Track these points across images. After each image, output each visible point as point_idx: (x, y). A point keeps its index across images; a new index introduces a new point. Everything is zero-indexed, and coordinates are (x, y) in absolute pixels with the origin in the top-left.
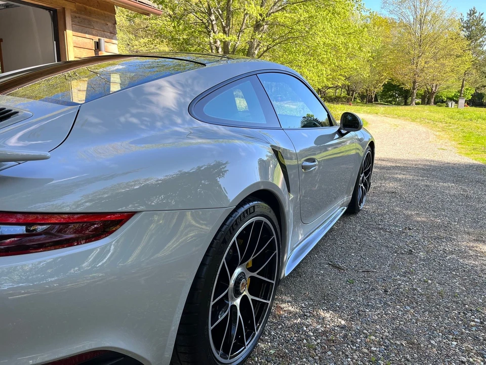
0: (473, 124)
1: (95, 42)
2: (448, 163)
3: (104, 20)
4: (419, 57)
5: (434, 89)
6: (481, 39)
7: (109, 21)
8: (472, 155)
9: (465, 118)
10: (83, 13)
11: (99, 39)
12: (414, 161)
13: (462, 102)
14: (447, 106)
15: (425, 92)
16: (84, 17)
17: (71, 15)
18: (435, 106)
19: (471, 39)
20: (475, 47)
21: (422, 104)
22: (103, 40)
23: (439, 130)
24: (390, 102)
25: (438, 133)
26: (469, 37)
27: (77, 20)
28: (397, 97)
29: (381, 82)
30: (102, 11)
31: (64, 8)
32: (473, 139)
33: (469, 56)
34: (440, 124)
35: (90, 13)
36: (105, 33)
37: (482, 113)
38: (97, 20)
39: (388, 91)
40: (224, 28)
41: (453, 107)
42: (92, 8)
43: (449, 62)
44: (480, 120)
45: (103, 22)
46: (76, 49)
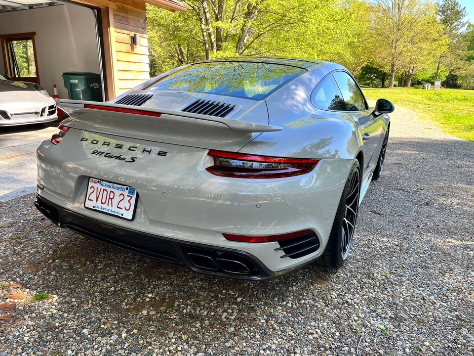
0: (450, 105)
1: (131, 37)
2: (436, 140)
3: (138, 17)
4: (397, 40)
5: (411, 71)
6: (456, 23)
7: (141, 18)
8: (455, 133)
9: (442, 100)
10: (122, 11)
11: (135, 34)
12: (407, 139)
13: (438, 83)
14: (424, 88)
15: (402, 75)
16: (123, 14)
17: (113, 13)
18: (413, 88)
19: (446, 23)
20: (450, 31)
21: (399, 86)
22: (138, 35)
23: (421, 111)
24: (368, 84)
25: (420, 114)
26: (445, 21)
27: (117, 17)
28: (375, 80)
29: (359, 65)
30: (136, 9)
31: (108, 8)
32: (453, 119)
33: (445, 40)
34: (420, 105)
35: (126, 11)
36: (139, 28)
37: (457, 94)
38: (132, 17)
39: (366, 74)
40: (216, 15)
41: (429, 89)
42: (128, 6)
43: (426, 46)
44: (456, 101)
45: (137, 19)
46: (117, 43)
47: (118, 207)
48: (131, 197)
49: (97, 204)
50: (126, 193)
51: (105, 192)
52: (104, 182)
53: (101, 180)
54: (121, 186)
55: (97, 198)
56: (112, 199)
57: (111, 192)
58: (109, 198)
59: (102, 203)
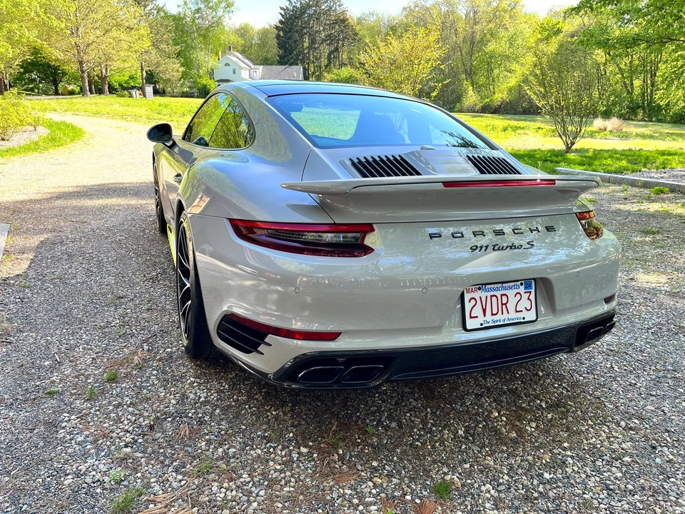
13: (149, 90)
14: (131, 96)
41: (138, 97)
47: (517, 311)
48: (530, 292)
49: (486, 318)
50: (522, 289)
51: (494, 299)
52: (487, 286)
53: (482, 285)
54: (513, 284)
55: (484, 311)
56: (505, 304)
57: (502, 295)
58: (502, 304)
59: (493, 314)
